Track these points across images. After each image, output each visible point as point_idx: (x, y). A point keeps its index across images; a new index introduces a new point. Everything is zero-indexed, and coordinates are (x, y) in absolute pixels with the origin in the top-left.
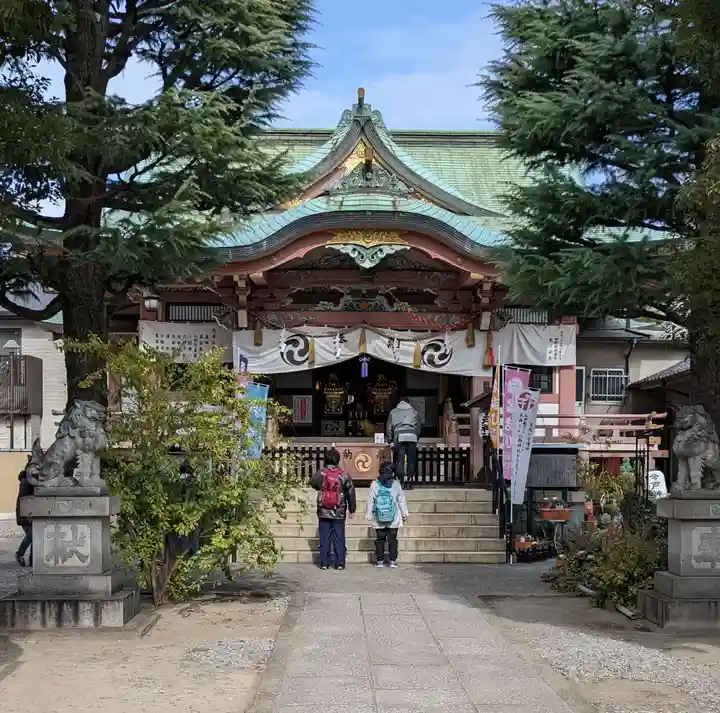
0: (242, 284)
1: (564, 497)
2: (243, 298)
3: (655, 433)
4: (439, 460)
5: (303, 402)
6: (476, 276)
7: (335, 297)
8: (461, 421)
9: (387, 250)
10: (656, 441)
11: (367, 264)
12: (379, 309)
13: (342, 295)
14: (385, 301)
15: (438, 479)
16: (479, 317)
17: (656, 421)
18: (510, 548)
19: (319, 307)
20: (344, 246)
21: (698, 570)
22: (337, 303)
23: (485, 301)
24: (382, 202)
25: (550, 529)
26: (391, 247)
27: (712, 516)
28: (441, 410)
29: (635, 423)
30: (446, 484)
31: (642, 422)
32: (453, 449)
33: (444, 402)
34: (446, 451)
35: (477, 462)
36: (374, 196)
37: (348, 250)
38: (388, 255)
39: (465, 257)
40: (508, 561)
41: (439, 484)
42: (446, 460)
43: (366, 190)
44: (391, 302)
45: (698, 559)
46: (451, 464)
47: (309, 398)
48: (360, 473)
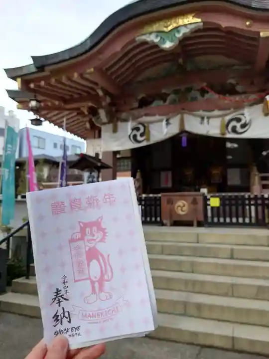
0: (101, 93)
4: (244, 205)
5: (166, 175)
7: (163, 97)
8: (264, 178)
11: (168, 45)
13: (168, 95)
15: (250, 220)
20: (149, 35)
22: (165, 101)
32: (256, 196)
34: (249, 198)
41: (250, 225)
42: (256, 205)
44: (203, 94)
46: (260, 208)
47: (170, 174)
48: (179, 215)
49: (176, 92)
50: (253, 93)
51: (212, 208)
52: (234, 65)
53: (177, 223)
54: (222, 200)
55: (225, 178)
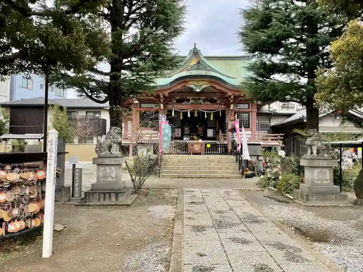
0: (162, 97)
1: (258, 158)
2: (162, 101)
3: (281, 140)
4: (218, 147)
5: (178, 130)
6: (230, 93)
7: (188, 101)
8: (224, 136)
9: (204, 86)
10: (281, 142)
11: (198, 90)
12: (201, 104)
13: (190, 100)
14: (203, 102)
15: (218, 152)
16: (230, 106)
17: (281, 136)
18: (243, 174)
19: (184, 103)
20: (191, 85)
21: (317, 184)
22: (189, 102)
23: (232, 101)
24: (203, 73)
25: (254, 168)
26: (205, 85)
27: (321, 165)
28: (218, 133)
29: (274, 137)
30: (220, 154)
31: (277, 136)
32: (223, 144)
33: (219, 130)
34: (220, 145)
35: (230, 148)
36: (200, 71)
37: (192, 86)
38: (204, 88)
39: (227, 89)
40: (242, 178)
41: (218, 154)
42: (220, 147)
43: (198, 69)
44: (204, 102)
45: (316, 180)
46: (222, 148)
47: (180, 129)
48: (195, 151)
49: (193, 99)
50: (223, 105)
51: (208, 148)
52: (216, 93)
53: (194, 154)
54: (211, 145)
55: (205, 133)
